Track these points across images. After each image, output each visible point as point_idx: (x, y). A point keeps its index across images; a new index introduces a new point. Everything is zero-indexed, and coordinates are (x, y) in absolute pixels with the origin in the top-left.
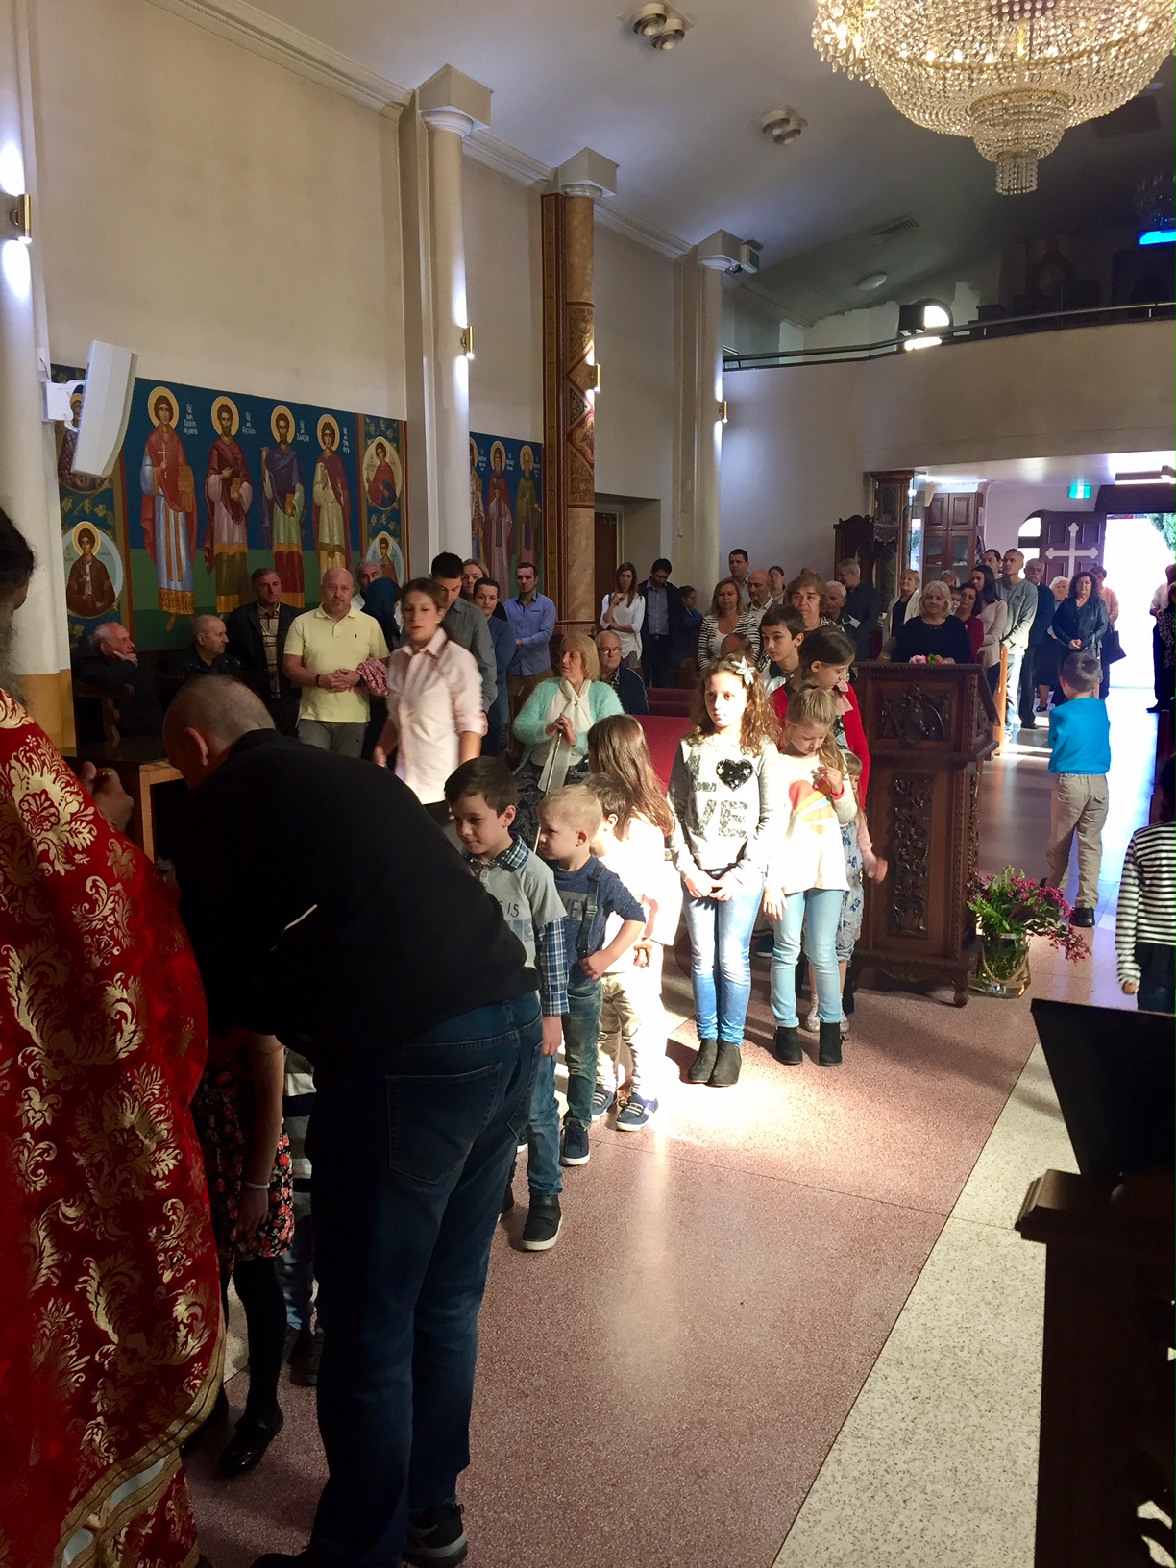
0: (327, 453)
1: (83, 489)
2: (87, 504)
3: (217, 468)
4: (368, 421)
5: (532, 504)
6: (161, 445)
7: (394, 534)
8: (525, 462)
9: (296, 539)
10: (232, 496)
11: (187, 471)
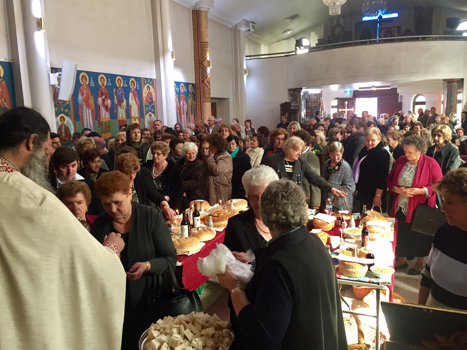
0: (133, 90)
1: (61, 104)
2: (62, 109)
3: (100, 95)
4: (144, 79)
5: (193, 102)
6: (84, 90)
7: (153, 113)
8: (190, 89)
9: (124, 116)
10: (105, 104)
11: (91, 97)
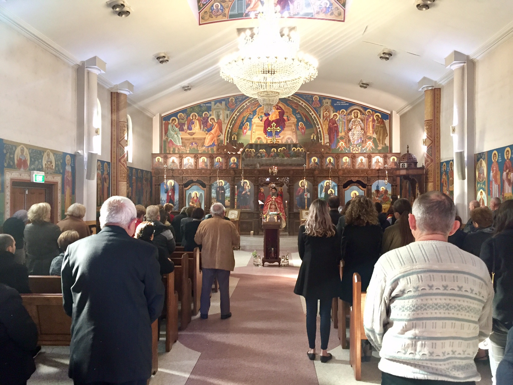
1: (481, 181)
10: (508, 178)
11: (499, 173)
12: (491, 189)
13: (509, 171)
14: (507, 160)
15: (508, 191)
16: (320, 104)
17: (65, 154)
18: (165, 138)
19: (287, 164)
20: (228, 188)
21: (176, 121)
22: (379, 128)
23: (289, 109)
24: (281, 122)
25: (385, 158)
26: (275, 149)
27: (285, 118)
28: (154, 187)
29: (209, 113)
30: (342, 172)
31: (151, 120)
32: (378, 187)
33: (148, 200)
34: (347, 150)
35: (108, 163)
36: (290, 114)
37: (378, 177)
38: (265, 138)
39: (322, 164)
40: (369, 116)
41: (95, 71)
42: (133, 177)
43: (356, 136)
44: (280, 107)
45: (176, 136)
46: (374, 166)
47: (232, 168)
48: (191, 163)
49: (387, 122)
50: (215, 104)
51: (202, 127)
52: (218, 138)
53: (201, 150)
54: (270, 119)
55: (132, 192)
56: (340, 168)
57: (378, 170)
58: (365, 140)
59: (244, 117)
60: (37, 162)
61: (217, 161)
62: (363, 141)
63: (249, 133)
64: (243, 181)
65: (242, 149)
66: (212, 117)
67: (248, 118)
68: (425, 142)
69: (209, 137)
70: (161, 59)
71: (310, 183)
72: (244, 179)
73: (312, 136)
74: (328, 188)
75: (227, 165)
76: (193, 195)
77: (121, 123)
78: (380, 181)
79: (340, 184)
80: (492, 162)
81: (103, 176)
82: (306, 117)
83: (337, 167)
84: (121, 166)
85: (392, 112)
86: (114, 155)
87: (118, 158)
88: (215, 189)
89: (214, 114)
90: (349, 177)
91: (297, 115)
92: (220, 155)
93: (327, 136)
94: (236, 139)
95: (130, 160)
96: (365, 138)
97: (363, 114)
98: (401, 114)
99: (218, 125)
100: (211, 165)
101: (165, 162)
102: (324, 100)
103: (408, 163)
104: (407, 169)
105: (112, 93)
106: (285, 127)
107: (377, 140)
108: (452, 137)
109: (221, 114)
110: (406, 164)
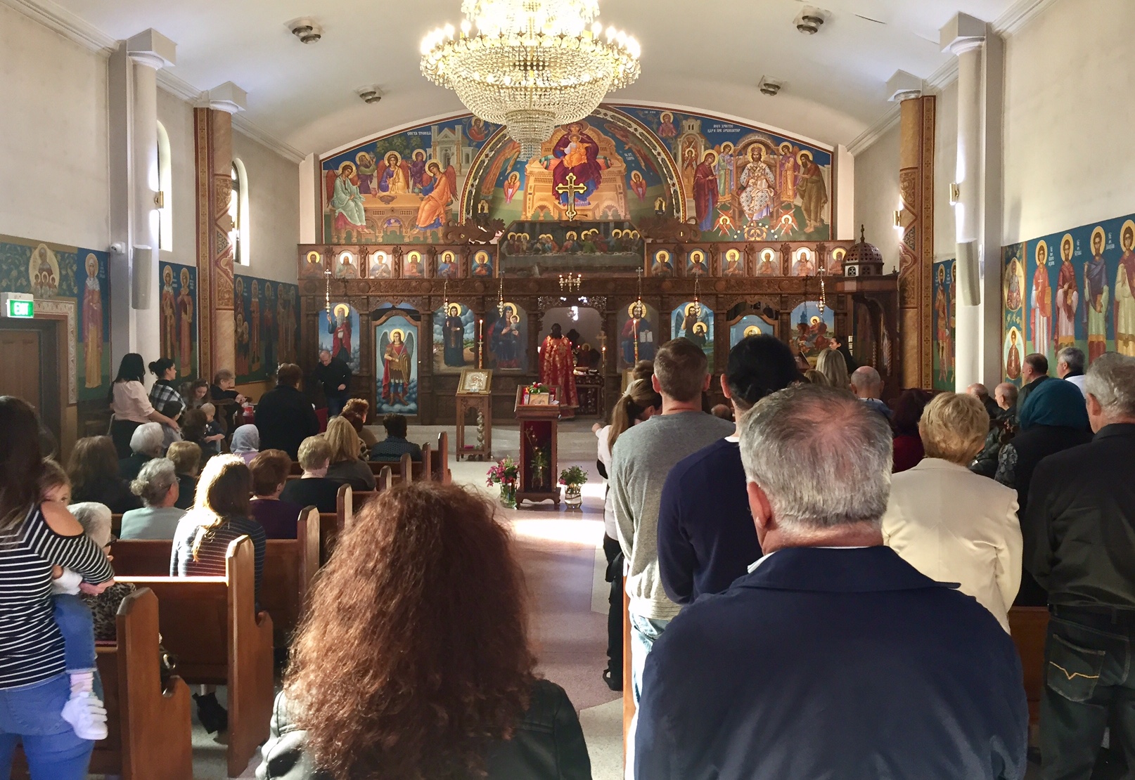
0: (1127, 254)
1: (1013, 309)
2: (1014, 317)
3: (1061, 283)
6: (1039, 279)
9: (1102, 331)
10: (1067, 302)
11: (1049, 290)
12: (1032, 326)
13: (1070, 287)
14: (1066, 263)
15: (1067, 332)
16: (676, 130)
17: (83, 252)
18: (328, 210)
19: (601, 268)
20: (469, 320)
21: (352, 170)
22: (809, 184)
23: (608, 143)
24: (590, 173)
25: (821, 251)
26: (574, 234)
27: (600, 160)
28: (303, 321)
29: (426, 152)
30: (724, 283)
31: (294, 167)
32: (804, 316)
33: (289, 350)
34: (737, 234)
35: (191, 269)
36: (611, 154)
37: (805, 294)
38: (555, 206)
39: (680, 266)
40: (786, 158)
41: (151, 63)
42: (253, 300)
43: (756, 203)
44: (588, 137)
45: (352, 204)
46: (796, 271)
47: (479, 276)
48: (387, 265)
49: (825, 170)
50: (440, 131)
51: (411, 183)
52: (447, 208)
53: (409, 235)
54: (565, 163)
55: (250, 334)
56: (720, 274)
57: (803, 280)
58: (778, 211)
59: (507, 160)
60: (14, 273)
61: (444, 261)
62: (771, 214)
63: (519, 195)
64: (501, 306)
65: (501, 234)
66: (433, 161)
67: (516, 163)
68: (899, 219)
69: (427, 207)
70: (305, 33)
71: (651, 308)
72: (504, 302)
73: (657, 204)
74: (692, 319)
75: (466, 271)
76: (392, 337)
77: (217, 177)
78: (808, 303)
79: (719, 312)
80: (1036, 267)
81: (179, 299)
82: (645, 159)
83: (713, 272)
84: (221, 276)
85: (836, 148)
86: (205, 250)
87: (214, 256)
88: (441, 323)
89: (438, 154)
90: (739, 295)
91: (626, 155)
92: (449, 247)
93: (691, 203)
94: (486, 211)
95: (245, 261)
96: (777, 205)
97: (773, 153)
98: (855, 154)
99: (447, 178)
100: (430, 271)
101: (328, 263)
102: (684, 122)
103: (862, 266)
104: (858, 279)
105: (195, 110)
106: (600, 182)
107: (804, 212)
108: (952, 209)
109: (453, 154)
110: (857, 267)
